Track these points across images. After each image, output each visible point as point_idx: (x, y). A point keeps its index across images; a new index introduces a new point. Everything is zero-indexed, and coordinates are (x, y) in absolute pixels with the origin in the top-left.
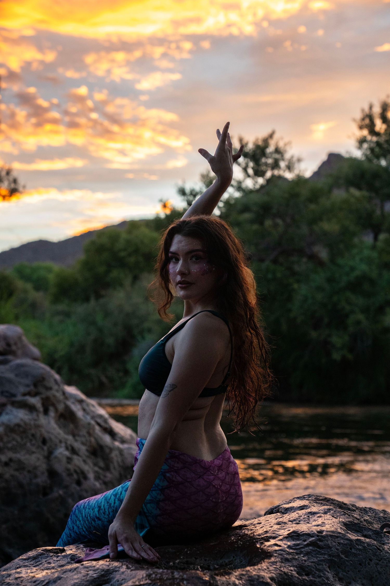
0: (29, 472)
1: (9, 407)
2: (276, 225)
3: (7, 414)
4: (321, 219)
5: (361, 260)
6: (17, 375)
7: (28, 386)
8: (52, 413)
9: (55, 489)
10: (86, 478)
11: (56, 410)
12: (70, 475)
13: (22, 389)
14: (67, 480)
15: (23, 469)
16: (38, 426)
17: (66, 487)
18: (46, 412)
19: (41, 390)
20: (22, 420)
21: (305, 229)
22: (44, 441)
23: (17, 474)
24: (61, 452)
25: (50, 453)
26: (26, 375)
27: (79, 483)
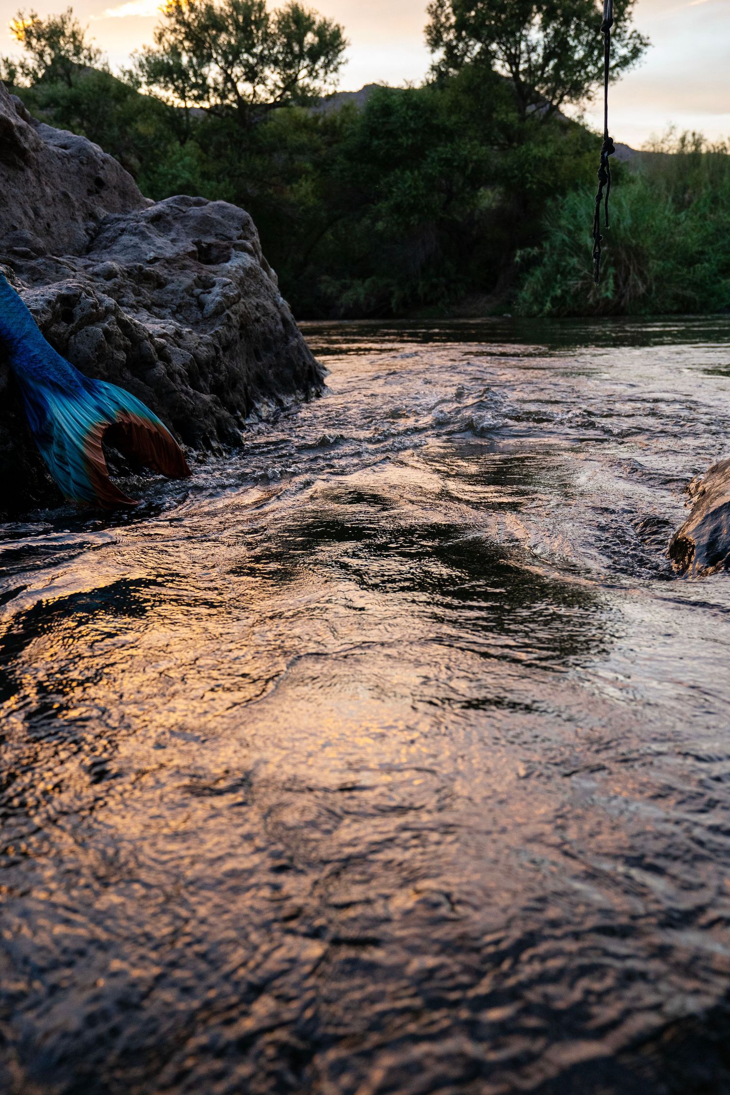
0: (272, 318)
1: (233, 251)
3: (236, 256)
6: (223, 217)
8: (260, 262)
11: (260, 257)
13: (234, 232)
15: (267, 314)
18: (258, 260)
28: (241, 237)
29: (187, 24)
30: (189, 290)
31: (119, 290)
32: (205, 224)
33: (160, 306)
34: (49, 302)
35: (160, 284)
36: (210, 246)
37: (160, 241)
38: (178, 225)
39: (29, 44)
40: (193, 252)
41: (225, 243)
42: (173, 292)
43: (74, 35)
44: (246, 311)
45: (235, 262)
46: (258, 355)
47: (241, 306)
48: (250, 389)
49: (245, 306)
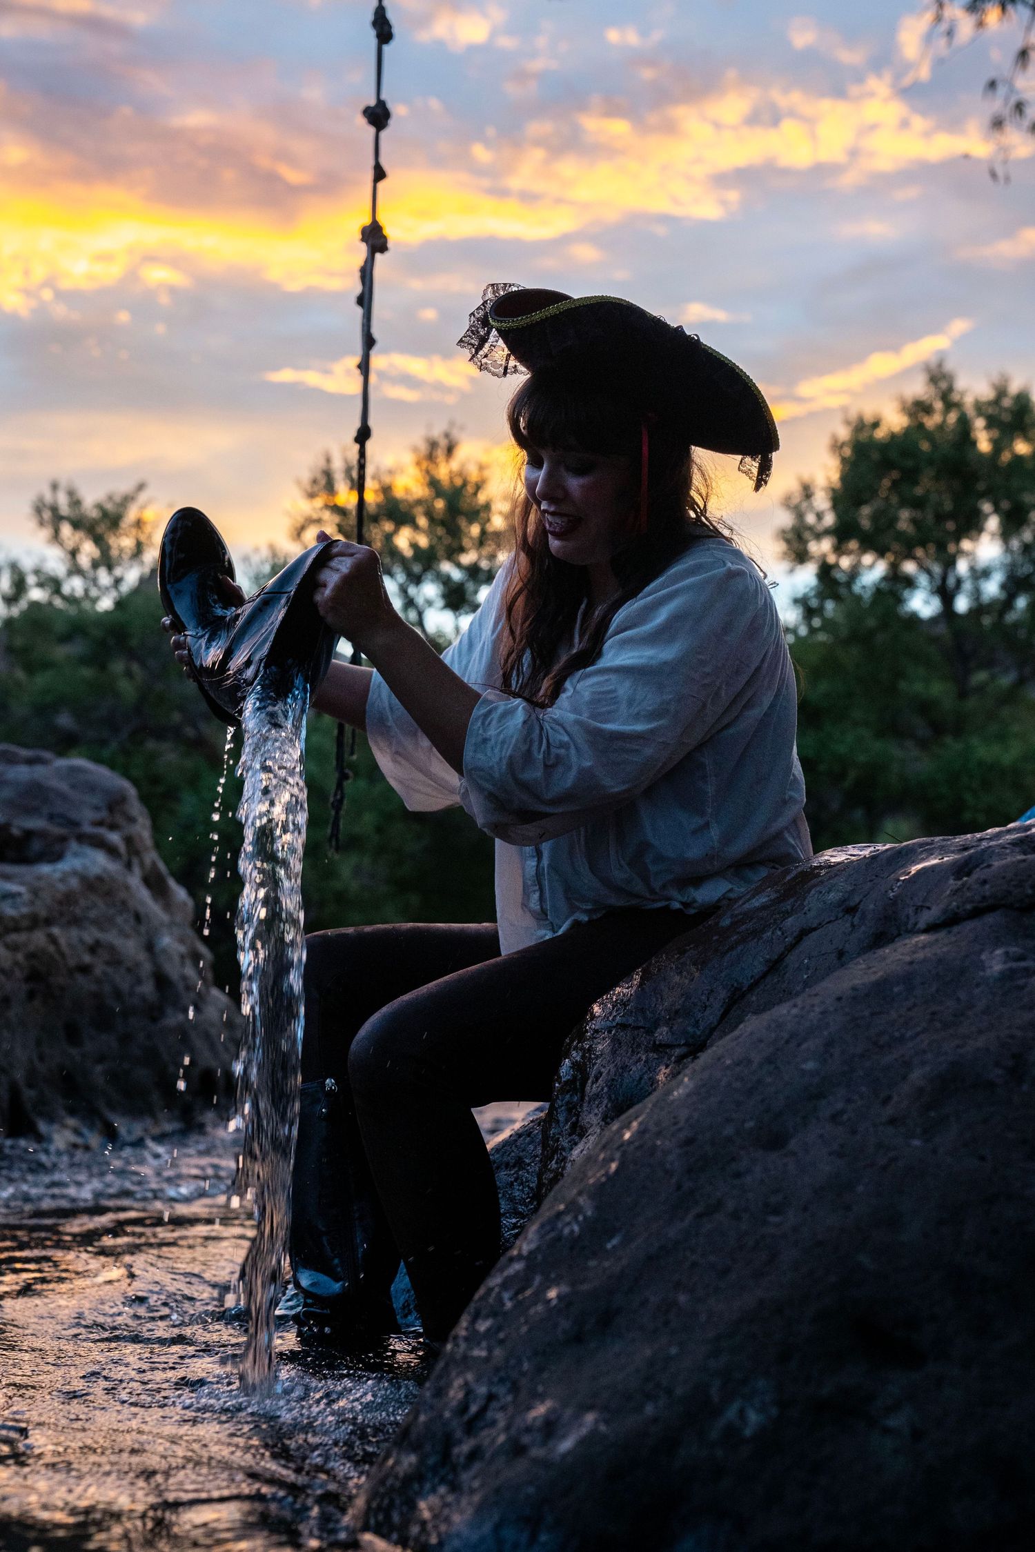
0: (129, 970)
1: (74, 845)
2: (129, 675)
3: (76, 855)
6: (73, 787)
8: (137, 870)
9: (169, 1011)
11: (142, 864)
13: (90, 814)
15: (119, 963)
16: (127, 888)
18: (129, 866)
19: (120, 820)
20: (105, 870)
22: (138, 918)
23: (110, 970)
24: (168, 942)
25: (152, 941)
26: (92, 788)
28: (100, 824)
29: (341, 512)
32: (33, 797)
36: (29, 834)
41: (58, 830)
44: (51, 949)
45: (70, 864)
46: (73, 1034)
47: (38, 938)
48: (29, 1094)
49: (53, 940)
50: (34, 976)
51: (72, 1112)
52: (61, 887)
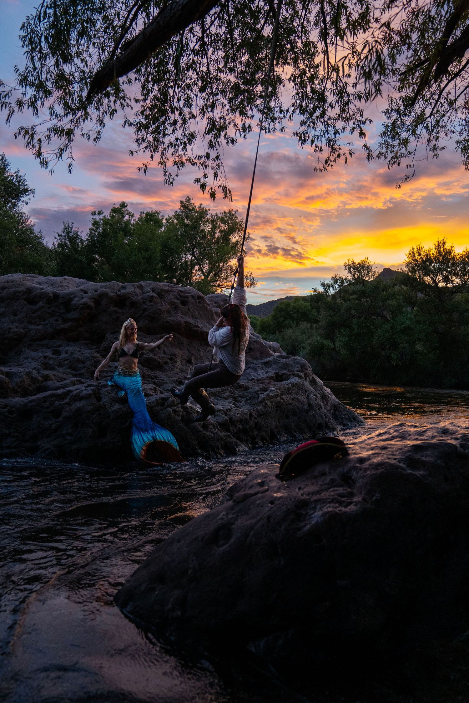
0: (301, 403)
1: (292, 376)
2: (367, 301)
4: (389, 300)
5: (407, 319)
6: (295, 363)
7: (298, 368)
8: (308, 380)
10: (321, 407)
12: (316, 406)
13: (296, 369)
14: (315, 408)
15: (299, 402)
16: (303, 385)
17: (315, 411)
18: (306, 379)
19: (304, 370)
20: (297, 382)
21: (380, 304)
22: (306, 391)
23: (297, 403)
24: (312, 396)
25: (308, 396)
26: (298, 363)
27: (319, 409)
28: (299, 371)
29: (417, 261)
30: (256, 392)
31: (223, 391)
32: (285, 366)
33: (242, 397)
34: (156, 400)
35: (246, 389)
36: (283, 374)
37: (260, 372)
38: (274, 366)
39: (350, 272)
40: (272, 377)
41: (289, 373)
42: (249, 393)
43: (368, 266)
44: (282, 401)
45: (291, 380)
46: (287, 417)
47: (279, 399)
48: (275, 431)
49: (283, 399)
50: (277, 407)
51: (286, 433)
52: (287, 387)
